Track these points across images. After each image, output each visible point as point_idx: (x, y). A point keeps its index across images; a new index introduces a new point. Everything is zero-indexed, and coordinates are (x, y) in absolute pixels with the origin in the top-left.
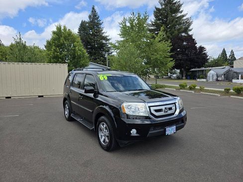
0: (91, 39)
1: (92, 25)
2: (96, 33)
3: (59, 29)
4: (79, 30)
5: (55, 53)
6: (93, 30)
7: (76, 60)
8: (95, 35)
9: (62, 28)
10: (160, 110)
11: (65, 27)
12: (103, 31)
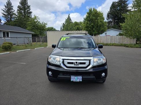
0: (118, 13)
1: (120, 3)
2: (123, 8)
3: (90, 10)
4: (110, 8)
5: (87, 25)
6: (120, 7)
7: (98, 28)
8: (122, 10)
9: (92, 10)
10: (72, 63)
11: (94, 9)
12: (128, 6)
